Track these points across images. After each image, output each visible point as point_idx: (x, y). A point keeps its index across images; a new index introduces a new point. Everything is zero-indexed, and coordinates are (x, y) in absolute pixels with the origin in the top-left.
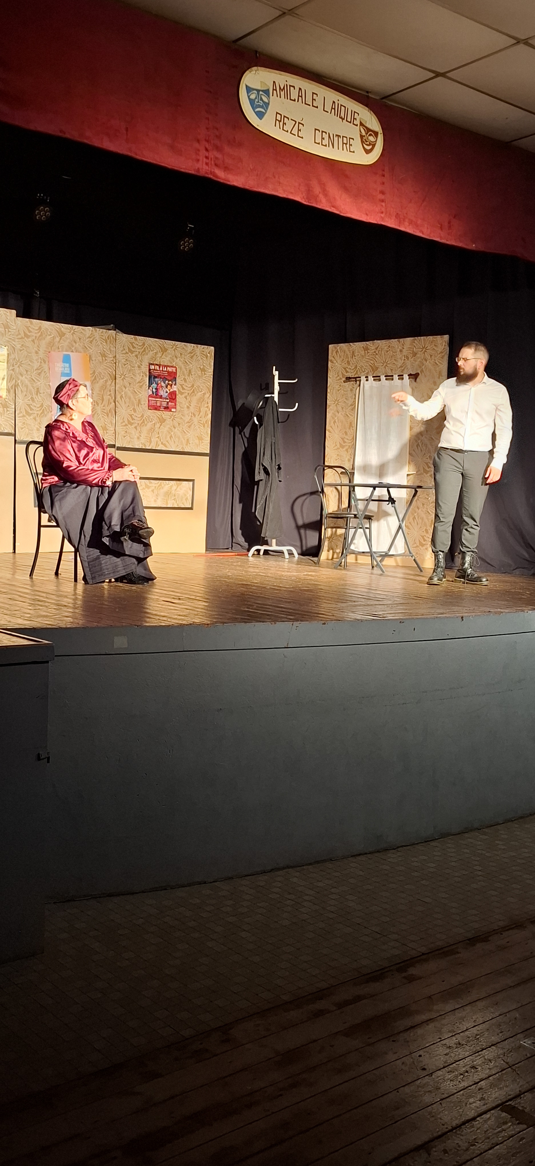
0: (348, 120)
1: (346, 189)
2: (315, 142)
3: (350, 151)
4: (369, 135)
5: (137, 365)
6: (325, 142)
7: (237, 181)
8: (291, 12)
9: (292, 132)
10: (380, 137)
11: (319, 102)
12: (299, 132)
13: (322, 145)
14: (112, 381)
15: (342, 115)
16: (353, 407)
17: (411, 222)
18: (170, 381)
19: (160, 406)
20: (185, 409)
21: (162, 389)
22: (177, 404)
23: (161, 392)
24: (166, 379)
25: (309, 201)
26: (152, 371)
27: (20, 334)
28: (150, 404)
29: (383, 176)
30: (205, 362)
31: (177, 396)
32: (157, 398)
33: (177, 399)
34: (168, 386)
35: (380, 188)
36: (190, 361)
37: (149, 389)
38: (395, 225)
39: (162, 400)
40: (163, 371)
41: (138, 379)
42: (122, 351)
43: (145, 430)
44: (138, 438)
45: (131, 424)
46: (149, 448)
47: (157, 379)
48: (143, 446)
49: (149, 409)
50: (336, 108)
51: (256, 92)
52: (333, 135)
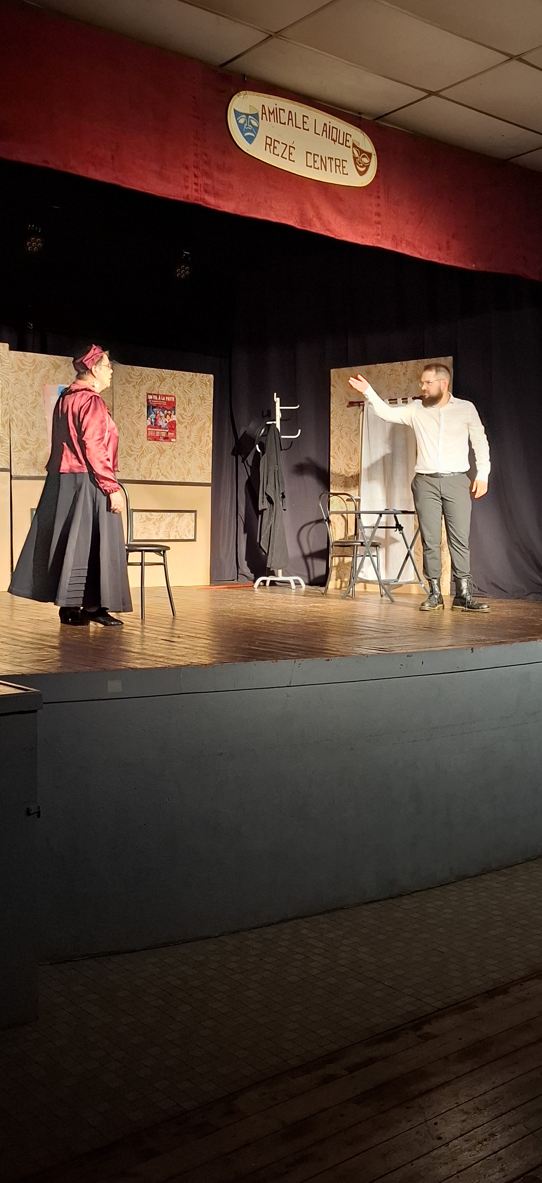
0: (340, 142)
1: (340, 212)
2: (307, 166)
3: (343, 174)
4: (363, 157)
5: (134, 396)
6: (318, 165)
7: (228, 207)
8: (278, 34)
9: (283, 156)
10: (374, 159)
11: (310, 125)
12: (290, 155)
13: (314, 168)
15: (334, 137)
16: (357, 432)
17: (408, 244)
18: (169, 410)
19: (159, 437)
20: (186, 439)
21: (161, 419)
22: (177, 433)
23: (161, 423)
24: (165, 409)
25: (303, 226)
26: (150, 401)
27: (14, 368)
28: (149, 435)
29: (379, 197)
30: (204, 391)
31: (177, 426)
32: (156, 428)
33: (177, 429)
34: (168, 416)
35: (375, 209)
36: (189, 390)
37: (147, 419)
38: (392, 247)
39: (161, 430)
40: (161, 401)
41: (136, 409)
42: (119, 382)
43: (145, 461)
44: (138, 470)
45: (130, 455)
46: (150, 479)
47: (155, 409)
48: (143, 478)
49: (148, 440)
50: (327, 130)
51: (244, 116)
52: (326, 157)
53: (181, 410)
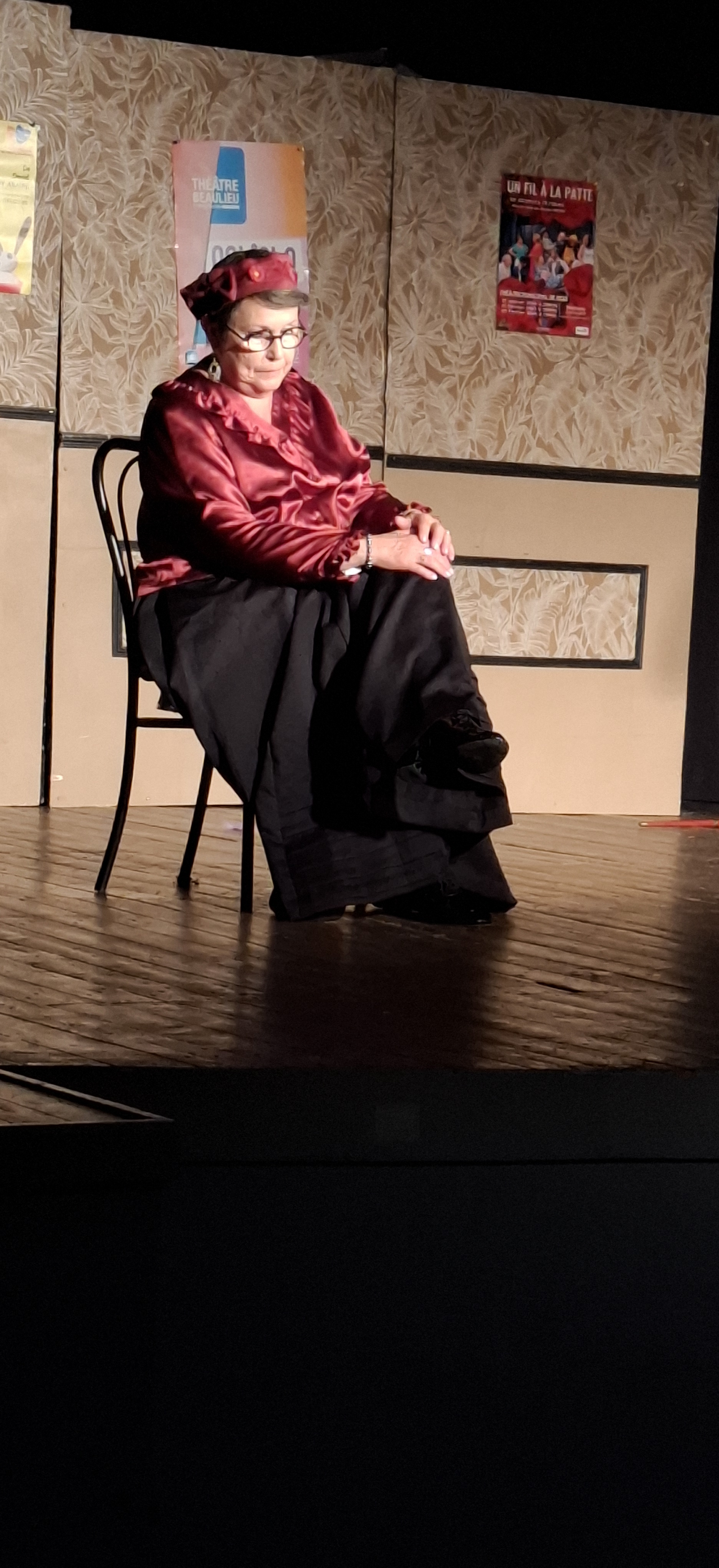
5: (464, 182)
14: (380, 236)
19: (537, 318)
20: (622, 327)
22: (594, 309)
26: (513, 200)
27: (82, 85)
28: (504, 311)
30: (692, 168)
31: (596, 285)
32: (527, 291)
33: (595, 294)
36: (641, 164)
39: (544, 297)
40: (549, 199)
41: (465, 225)
42: (414, 135)
43: (483, 397)
44: (461, 426)
45: (438, 378)
46: (497, 458)
47: (527, 228)
48: (476, 452)
49: (498, 328)
53: (614, 231)
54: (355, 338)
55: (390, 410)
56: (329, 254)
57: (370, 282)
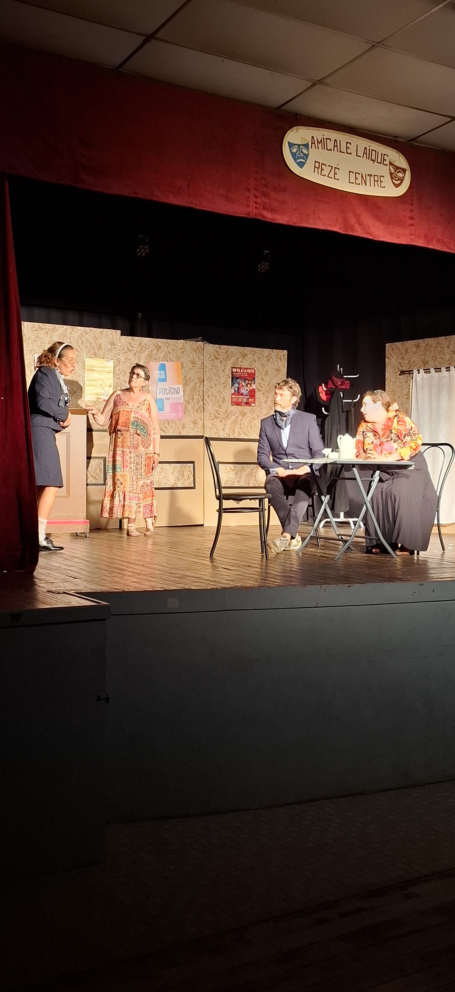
0: (379, 161)
1: (378, 218)
2: (350, 182)
3: (381, 187)
4: (398, 172)
5: (221, 370)
6: (359, 181)
7: (282, 219)
8: (322, 81)
9: (329, 176)
10: (408, 173)
11: (352, 149)
12: (335, 175)
13: (356, 184)
14: (201, 384)
15: (374, 158)
16: (408, 396)
17: (439, 241)
18: (250, 380)
19: (241, 402)
20: (263, 403)
21: (243, 388)
22: (256, 399)
23: (243, 391)
24: (247, 380)
25: (346, 231)
26: (234, 373)
27: (124, 349)
28: (233, 401)
29: (412, 204)
30: (279, 364)
31: (256, 393)
32: (239, 395)
33: (256, 396)
34: (248, 385)
35: (409, 215)
36: (266, 363)
37: (232, 388)
38: (424, 244)
39: (243, 397)
40: (243, 373)
41: (222, 380)
42: (209, 358)
43: (229, 422)
44: (223, 430)
45: (217, 418)
46: (233, 437)
47: (238, 380)
48: (227, 436)
49: (232, 405)
50: (367, 153)
51: (297, 147)
52: (366, 174)
53: (260, 380)
54: (196, 409)
55: (205, 426)
56: (188, 388)
57: (199, 395)
